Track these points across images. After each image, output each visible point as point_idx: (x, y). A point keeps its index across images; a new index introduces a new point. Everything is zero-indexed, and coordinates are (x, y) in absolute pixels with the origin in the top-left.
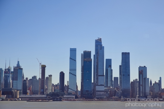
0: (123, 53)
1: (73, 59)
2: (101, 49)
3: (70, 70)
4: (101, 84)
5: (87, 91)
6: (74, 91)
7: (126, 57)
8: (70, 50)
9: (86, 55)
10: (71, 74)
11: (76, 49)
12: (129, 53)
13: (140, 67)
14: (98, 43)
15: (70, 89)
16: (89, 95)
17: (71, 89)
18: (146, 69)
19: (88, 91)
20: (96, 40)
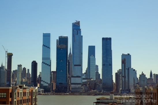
0: (103, 39)
1: (46, 46)
2: (77, 34)
3: (43, 59)
4: (77, 75)
5: (60, 83)
6: (47, 83)
7: (107, 43)
8: (43, 36)
9: (62, 41)
10: (44, 63)
11: (50, 34)
12: (110, 39)
13: (123, 55)
14: (76, 27)
15: (42, 81)
16: (63, 88)
17: (44, 82)
18: (131, 57)
19: (62, 83)
20: (73, 23)
